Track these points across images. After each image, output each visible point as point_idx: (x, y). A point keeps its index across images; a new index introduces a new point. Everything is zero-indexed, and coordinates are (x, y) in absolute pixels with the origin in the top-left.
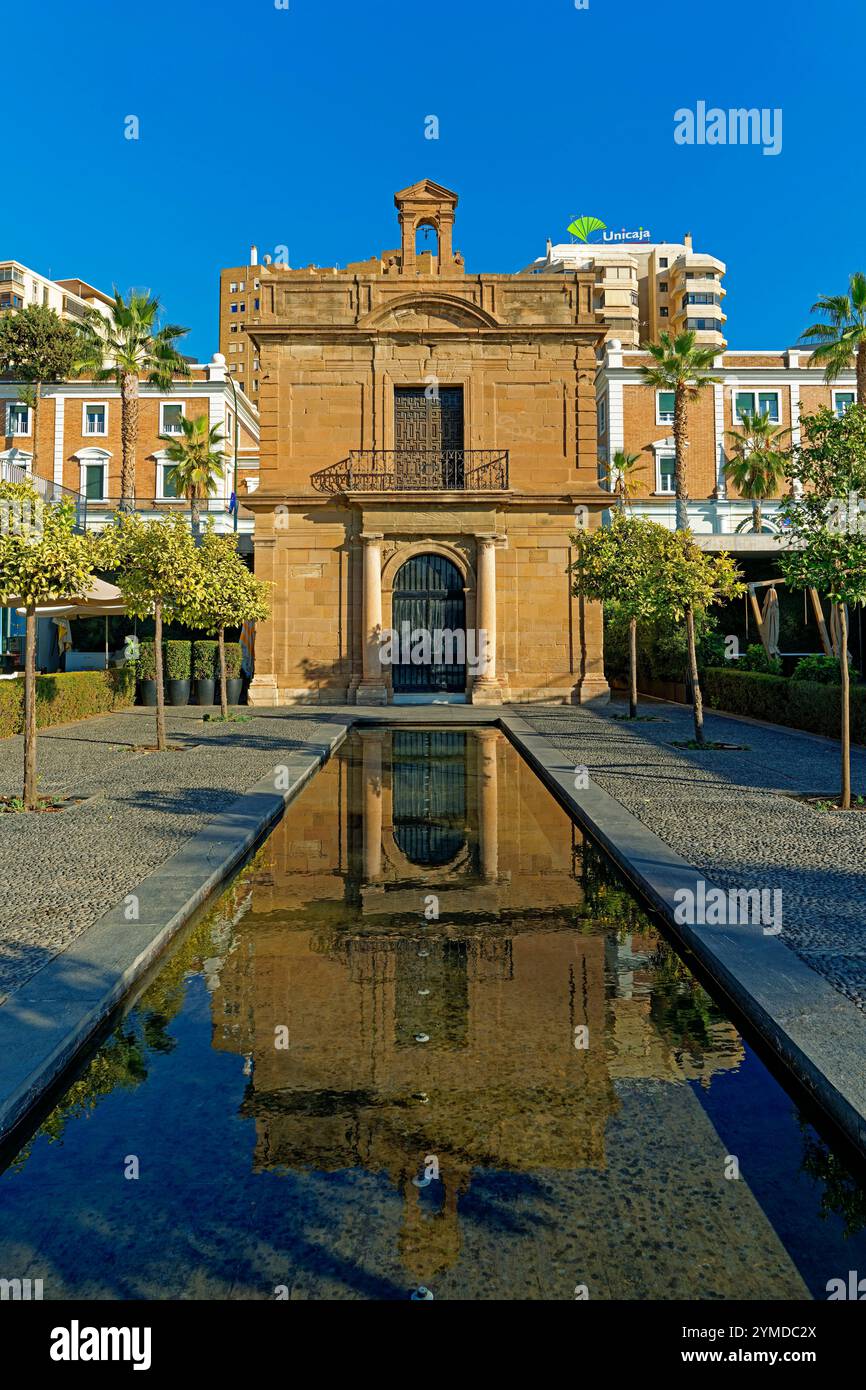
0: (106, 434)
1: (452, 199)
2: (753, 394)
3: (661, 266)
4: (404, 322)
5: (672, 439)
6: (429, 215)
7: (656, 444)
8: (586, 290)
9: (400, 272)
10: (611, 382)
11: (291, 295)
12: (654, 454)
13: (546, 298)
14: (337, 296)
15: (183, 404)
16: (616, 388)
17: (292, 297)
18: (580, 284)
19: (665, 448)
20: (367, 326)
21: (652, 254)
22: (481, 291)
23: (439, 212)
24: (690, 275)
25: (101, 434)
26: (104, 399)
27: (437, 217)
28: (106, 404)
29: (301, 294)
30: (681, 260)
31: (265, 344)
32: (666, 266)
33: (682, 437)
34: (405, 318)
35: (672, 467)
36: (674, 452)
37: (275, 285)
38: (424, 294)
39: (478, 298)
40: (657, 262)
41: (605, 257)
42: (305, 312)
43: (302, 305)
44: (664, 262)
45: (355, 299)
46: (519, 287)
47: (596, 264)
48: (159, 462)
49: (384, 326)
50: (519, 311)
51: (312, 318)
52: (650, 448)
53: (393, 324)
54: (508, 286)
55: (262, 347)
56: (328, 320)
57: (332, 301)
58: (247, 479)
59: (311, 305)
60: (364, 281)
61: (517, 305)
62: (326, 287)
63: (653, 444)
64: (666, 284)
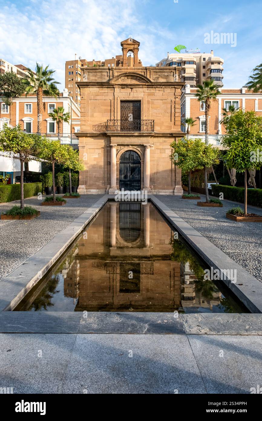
0: (32, 113)
1: (138, 44)
2: (231, 102)
3: (204, 60)
4: (123, 81)
5: (205, 116)
6: (131, 49)
7: (200, 117)
8: (178, 71)
9: (122, 66)
10: (186, 98)
11: (90, 73)
12: (199, 120)
13: (166, 74)
14: (104, 73)
15: (55, 104)
16: (188, 99)
17: (90, 74)
18: (177, 70)
19: (203, 118)
20: (113, 82)
21: (201, 57)
22: (147, 72)
23: (134, 47)
24: (212, 63)
25: (30, 113)
26: (31, 102)
27: (134, 49)
28: (31, 104)
29: (93, 73)
30: (210, 58)
31: (82, 88)
32: (205, 60)
33: (207, 115)
34: (124, 80)
35: (205, 123)
36: (205, 119)
37: (85, 70)
38: (129, 73)
39: (146, 74)
40: (202, 59)
41: (186, 57)
42: (94, 78)
43: (93, 76)
44: (204, 59)
45: (109, 74)
46: (158, 71)
47: (183, 60)
48: (48, 121)
49: (117, 82)
50: (158, 78)
51: (96, 80)
52: (198, 118)
53: (120, 82)
54: (155, 70)
55: (81, 89)
56: (101, 80)
57: (102, 75)
58: (74, 127)
59: (96, 76)
60: (112, 69)
61: (157, 76)
62: (100, 70)
63: (199, 117)
64: (205, 66)
